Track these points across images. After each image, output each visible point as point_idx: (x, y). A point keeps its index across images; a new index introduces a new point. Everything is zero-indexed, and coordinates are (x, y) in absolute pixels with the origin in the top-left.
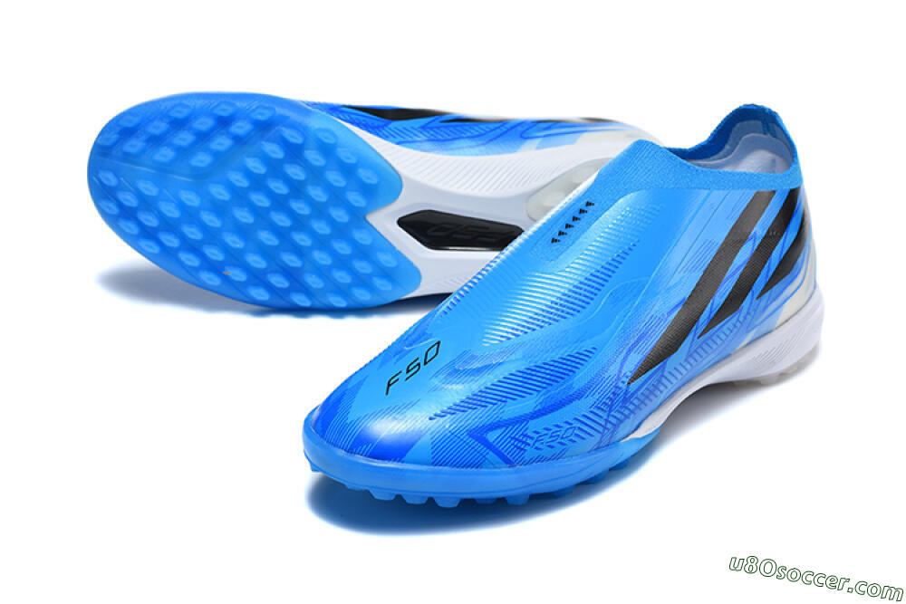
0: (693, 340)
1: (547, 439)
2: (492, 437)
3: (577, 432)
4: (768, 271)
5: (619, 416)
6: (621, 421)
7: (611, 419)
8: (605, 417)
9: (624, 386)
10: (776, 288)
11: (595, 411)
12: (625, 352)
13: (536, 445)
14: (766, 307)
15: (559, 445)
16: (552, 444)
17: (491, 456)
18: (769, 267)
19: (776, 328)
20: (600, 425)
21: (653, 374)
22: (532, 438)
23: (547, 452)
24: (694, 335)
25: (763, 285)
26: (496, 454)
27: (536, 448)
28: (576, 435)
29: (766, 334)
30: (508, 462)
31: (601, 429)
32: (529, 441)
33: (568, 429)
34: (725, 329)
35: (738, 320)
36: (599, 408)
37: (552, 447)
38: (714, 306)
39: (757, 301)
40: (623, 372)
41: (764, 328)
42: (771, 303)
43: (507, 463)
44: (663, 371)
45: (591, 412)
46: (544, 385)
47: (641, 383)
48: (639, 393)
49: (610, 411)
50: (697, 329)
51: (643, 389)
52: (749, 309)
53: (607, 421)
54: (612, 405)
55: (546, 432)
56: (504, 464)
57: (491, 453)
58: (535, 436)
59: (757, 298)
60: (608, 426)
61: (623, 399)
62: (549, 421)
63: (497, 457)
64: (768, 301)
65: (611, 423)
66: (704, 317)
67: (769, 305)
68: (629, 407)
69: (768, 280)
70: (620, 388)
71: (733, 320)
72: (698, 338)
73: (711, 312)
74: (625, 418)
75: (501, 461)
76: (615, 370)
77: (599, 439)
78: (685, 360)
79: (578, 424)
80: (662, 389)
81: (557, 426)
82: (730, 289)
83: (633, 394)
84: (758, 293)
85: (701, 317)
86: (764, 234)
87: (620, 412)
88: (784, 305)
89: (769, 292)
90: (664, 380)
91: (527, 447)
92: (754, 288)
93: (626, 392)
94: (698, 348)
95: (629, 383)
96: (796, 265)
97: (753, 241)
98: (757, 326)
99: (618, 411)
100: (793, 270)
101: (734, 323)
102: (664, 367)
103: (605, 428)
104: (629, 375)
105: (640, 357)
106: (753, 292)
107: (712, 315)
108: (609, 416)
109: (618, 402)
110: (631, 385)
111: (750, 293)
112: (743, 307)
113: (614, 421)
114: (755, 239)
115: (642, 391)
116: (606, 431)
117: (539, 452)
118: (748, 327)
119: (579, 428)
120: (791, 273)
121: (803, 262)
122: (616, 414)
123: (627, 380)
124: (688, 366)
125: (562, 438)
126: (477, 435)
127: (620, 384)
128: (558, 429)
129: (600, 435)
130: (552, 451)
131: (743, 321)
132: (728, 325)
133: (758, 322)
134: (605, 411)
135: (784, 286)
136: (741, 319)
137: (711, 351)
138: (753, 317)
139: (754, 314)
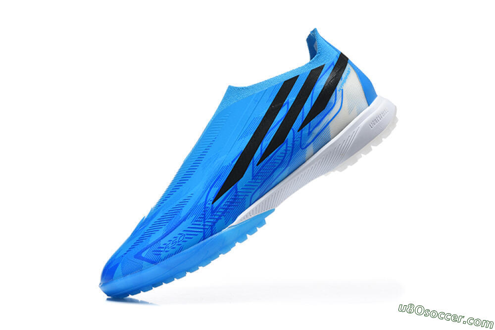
0: (253, 168)
1: (170, 245)
2: (143, 255)
3: (186, 236)
4: (303, 115)
5: (212, 220)
6: (214, 223)
7: (206, 223)
8: (202, 224)
9: (210, 206)
10: (314, 121)
11: (196, 223)
12: (209, 189)
14: (310, 133)
15: (177, 246)
18: (303, 112)
19: (333, 137)
20: (201, 228)
21: (229, 193)
22: (163, 248)
23: (171, 251)
24: (253, 165)
25: (301, 123)
26: (146, 261)
27: (166, 251)
28: (186, 238)
29: (325, 143)
30: (154, 262)
31: (202, 230)
32: (162, 250)
33: (180, 237)
34: (278, 154)
35: (287, 147)
36: (197, 221)
37: (174, 248)
38: (263, 147)
39: (300, 132)
40: (208, 199)
41: (319, 141)
42: (314, 129)
43: (153, 264)
44: (237, 190)
45: (193, 224)
47: (223, 198)
49: (204, 220)
50: (253, 162)
52: (294, 139)
53: (204, 225)
54: (204, 217)
55: (169, 242)
57: (144, 262)
58: (165, 246)
59: (298, 131)
60: (206, 227)
61: (212, 211)
62: (170, 237)
63: (147, 263)
64: (309, 129)
65: (207, 225)
66: (258, 155)
67: (312, 130)
68: (218, 214)
69: (304, 119)
70: (208, 207)
71: (283, 147)
72: (257, 165)
73: (261, 150)
74: (217, 220)
75: (149, 264)
76: (203, 200)
77: (202, 235)
78: (252, 179)
79: (185, 233)
80: (242, 197)
81: (175, 237)
82: (274, 134)
83: (217, 207)
84: (298, 128)
85: (255, 155)
86: (294, 99)
87: (212, 218)
88: (328, 126)
89: (308, 125)
90: (240, 194)
91: (161, 253)
92: (293, 127)
93: (212, 208)
94: (260, 170)
95: (213, 203)
96: (328, 104)
97: (286, 105)
98: (310, 143)
99: (210, 218)
100: (327, 107)
101: (285, 149)
102: (237, 187)
103: (204, 229)
104: (212, 199)
105: (217, 188)
106: (293, 129)
107: (263, 152)
108: (204, 222)
109: (208, 214)
110: (215, 204)
111: (291, 131)
112: (287, 139)
113: (210, 224)
114: (288, 104)
115: (223, 204)
116: (206, 230)
117: (168, 253)
118: (301, 146)
119: (187, 234)
120: (325, 109)
121: (336, 100)
122: (209, 220)
123: (211, 202)
124: (258, 181)
125: (178, 242)
126: (138, 256)
127: (207, 206)
128: (175, 239)
129: (202, 233)
130: (175, 250)
131: (293, 145)
132: (280, 152)
133: (309, 141)
134: (201, 221)
135: (321, 117)
136: (290, 145)
137: (275, 167)
138: (301, 141)
139: (301, 139)
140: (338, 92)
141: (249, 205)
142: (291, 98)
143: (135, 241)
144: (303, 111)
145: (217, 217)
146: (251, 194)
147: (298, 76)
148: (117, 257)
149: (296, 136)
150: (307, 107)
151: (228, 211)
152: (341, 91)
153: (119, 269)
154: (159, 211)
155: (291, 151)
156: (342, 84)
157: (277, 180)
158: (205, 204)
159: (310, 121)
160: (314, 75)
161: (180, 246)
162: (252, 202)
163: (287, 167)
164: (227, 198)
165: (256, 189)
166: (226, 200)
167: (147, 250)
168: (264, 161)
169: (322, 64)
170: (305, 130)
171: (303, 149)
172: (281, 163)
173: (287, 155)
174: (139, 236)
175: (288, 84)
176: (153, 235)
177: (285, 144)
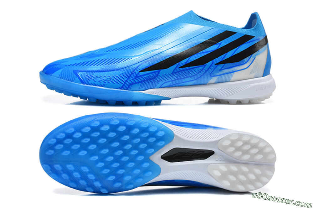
0: (176, 68)
1: (99, 79)
2: (79, 74)
4: (224, 57)
5: (133, 81)
6: (133, 84)
7: (128, 81)
8: (126, 79)
9: (137, 72)
10: (227, 65)
11: (122, 76)
12: (143, 62)
14: (221, 70)
15: (103, 82)
16: (101, 81)
17: (77, 79)
18: (225, 56)
19: (231, 82)
20: (123, 81)
21: (153, 72)
22: (94, 78)
23: (97, 83)
24: (177, 66)
25: (220, 61)
27: (94, 81)
28: (111, 81)
30: (83, 83)
31: (123, 83)
32: (92, 78)
33: (108, 78)
34: (196, 69)
35: (203, 69)
36: (124, 76)
39: (216, 66)
40: (139, 68)
41: (223, 78)
42: (225, 69)
44: (159, 73)
45: (120, 76)
47: (146, 73)
48: (144, 77)
49: (128, 78)
50: (179, 64)
51: (147, 76)
52: (210, 67)
53: (126, 81)
54: (130, 76)
55: (100, 77)
56: (81, 83)
58: (95, 77)
59: (215, 64)
60: (127, 83)
61: (135, 76)
62: (102, 74)
64: (222, 68)
65: (128, 82)
66: (184, 62)
67: (223, 69)
68: (138, 80)
69: (223, 60)
70: (135, 72)
71: (200, 68)
72: (180, 68)
73: (187, 61)
74: (136, 83)
75: (80, 81)
76: (136, 66)
77: (122, 86)
78: (172, 73)
79: (113, 78)
80: (159, 80)
81: (105, 76)
82: (201, 57)
83: (140, 76)
84: (216, 63)
85: (182, 61)
86: (226, 44)
87: (133, 80)
88: (233, 73)
89: (224, 64)
90: (159, 77)
91: (91, 80)
92: (214, 60)
93: (138, 74)
94: (180, 71)
95: (140, 72)
96: (242, 61)
97: (218, 45)
98: (217, 76)
99: (132, 79)
100: (240, 62)
101: (201, 69)
103: (125, 83)
104: (141, 69)
105: (148, 65)
106: (213, 61)
107: (188, 62)
108: (127, 79)
109: (133, 76)
110: (141, 73)
111: (212, 61)
112: (206, 65)
113: (130, 82)
114: (220, 45)
115: (146, 76)
116: (125, 84)
118: (211, 74)
120: (239, 62)
121: (248, 61)
122: (131, 80)
123: (139, 71)
124: (174, 77)
125: (105, 80)
126: (75, 72)
127: (135, 71)
128: (104, 77)
129: (122, 85)
130: (100, 83)
131: (207, 70)
132: (198, 69)
133: (217, 74)
134: (126, 78)
135: (233, 65)
136: (206, 69)
137: (188, 76)
138: (213, 71)
139: (214, 70)
140: (252, 57)
141: (159, 87)
142: (224, 43)
143: (79, 62)
144: (226, 54)
145: (137, 81)
146: (164, 81)
147: (236, 33)
148: (62, 64)
149: (212, 66)
150: (230, 54)
151: (145, 82)
152: (254, 58)
153: (59, 72)
154: (105, 54)
155: (204, 73)
156: (257, 55)
157: (185, 84)
158: (135, 70)
159: (225, 63)
160: (246, 38)
161: (105, 83)
162: (162, 87)
163: (195, 80)
164: (151, 75)
165: (169, 80)
166: (148, 75)
167: (84, 73)
168: (185, 68)
169: (253, 35)
170: (220, 67)
171: (211, 76)
172: (194, 76)
173: (200, 73)
174: (83, 61)
175: (228, 33)
176: (92, 65)
177: (203, 67)
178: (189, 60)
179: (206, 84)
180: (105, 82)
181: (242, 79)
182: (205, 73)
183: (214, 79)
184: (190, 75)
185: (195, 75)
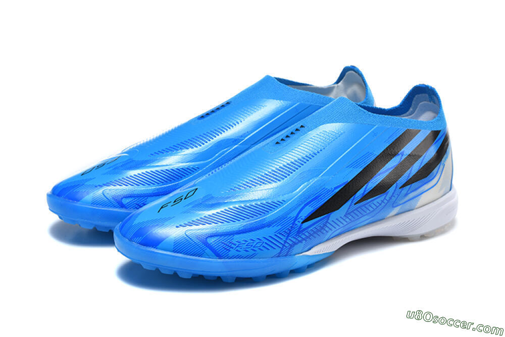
0: (350, 205)
1: (244, 246)
2: (210, 240)
3: (264, 245)
4: (410, 174)
5: (294, 240)
6: (295, 244)
7: (288, 241)
8: (284, 239)
9: (299, 224)
10: (414, 185)
11: (278, 235)
12: (303, 205)
13: (237, 248)
14: (406, 195)
15: (252, 251)
16: (247, 249)
17: (208, 251)
18: (411, 171)
19: (417, 208)
20: (281, 244)
21: (321, 220)
22: (235, 245)
23: (243, 253)
24: (352, 202)
25: (405, 182)
26: (211, 250)
27: (237, 250)
28: (263, 246)
29: (409, 211)
30: (219, 256)
31: (281, 246)
32: (233, 246)
33: (259, 243)
34: (375, 202)
35: (385, 198)
36: (281, 234)
37: (247, 251)
39: (400, 190)
40: (299, 216)
41: (407, 206)
42: (411, 192)
43: (217, 256)
44: (328, 219)
45: (275, 235)
46: (248, 217)
47: (311, 224)
48: (310, 229)
49: (288, 236)
50: (354, 199)
51: (313, 227)
52: (393, 194)
53: (285, 242)
54: (290, 233)
55: (244, 242)
56: (216, 257)
57: (208, 249)
58: (238, 244)
59: (400, 188)
60: (286, 245)
61: (298, 231)
62: (248, 236)
63: (211, 252)
64: (408, 191)
65: (288, 243)
66: (360, 193)
67: (409, 193)
68: (302, 236)
69: (409, 179)
70: (296, 225)
71: (381, 198)
72: (355, 204)
73: (365, 191)
74: (299, 242)
75: (214, 255)
76: (294, 214)
77: (279, 251)
78: (345, 216)
79: (265, 241)
80: (327, 229)
81: (252, 240)
82: (381, 180)
83: (305, 229)
84: (401, 185)
85: (358, 193)
86: (410, 152)
88: (420, 196)
89: (409, 186)
90: (328, 225)
91: (231, 249)
92: (397, 182)
93: (300, 227)
94: (355, 210)
95: (303, 223)
96: (431, 174)
97: (400, 156)
98: (400, 205)
99: (294, 237)
100: (428, 176)
101: (382, 200)
102: (329, 217)
103: (284, 245)
104: (304, 218)
105: (312, 209)
106: (397, 184)
107: (366, 193)
108: (287, 239)
109: (294, 232)
111: (395, 184)
112: (388, 191)
113: (291, 243)
114: (402, 156)
116: (285, 248)
117: (238, 253)
118: (393, 204)
119: (266, 243)
121: (437, 172)
122: (292, 239)
123: (302, 221)
124: (347, 219)
125: (254, 247)
126: (202, 239)
127: (296, 222)
128: (252, 242)
129: (280, 249)
130: (247, 253)
131: (389, 200)
132: (377, 200)
133: (401, 202)
134: (284, 236)
135: (420, 185)
136: (387, 198)
137: (365, 214)
138: (397, 199)
139: (398, 197)
140: (441, 165)
141: (327, 239)
142: (408, 150)
144: (412, 169)
145: (299, 239)
146: (334, 230)
147: (420, 131)
149: (396, 192)
150: (416, 167)
151: (311, 237)
152: (443, 165)
158: (295, 220)
159: (411, 183)
162: (330, 238)
163: (373, 217)
164: (317, 224)
165: (341, 227)
166: (315, 226)
167: (216, 238)
168: (362, 203)
170: (405, 190)
171: (393, 207)
172: (372, 211)
173: (380, 206)
177: (385, 196)
178: (367, 189)
179: (384, 219)
180: (255, 251)
181: (430, 201)
182: (386, 204)
183: (396, 210)
184: (368, 212)
185: (374, 210)
